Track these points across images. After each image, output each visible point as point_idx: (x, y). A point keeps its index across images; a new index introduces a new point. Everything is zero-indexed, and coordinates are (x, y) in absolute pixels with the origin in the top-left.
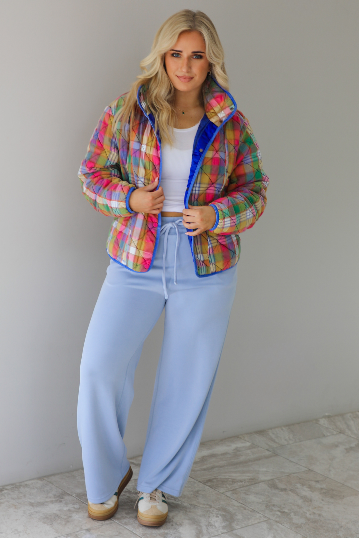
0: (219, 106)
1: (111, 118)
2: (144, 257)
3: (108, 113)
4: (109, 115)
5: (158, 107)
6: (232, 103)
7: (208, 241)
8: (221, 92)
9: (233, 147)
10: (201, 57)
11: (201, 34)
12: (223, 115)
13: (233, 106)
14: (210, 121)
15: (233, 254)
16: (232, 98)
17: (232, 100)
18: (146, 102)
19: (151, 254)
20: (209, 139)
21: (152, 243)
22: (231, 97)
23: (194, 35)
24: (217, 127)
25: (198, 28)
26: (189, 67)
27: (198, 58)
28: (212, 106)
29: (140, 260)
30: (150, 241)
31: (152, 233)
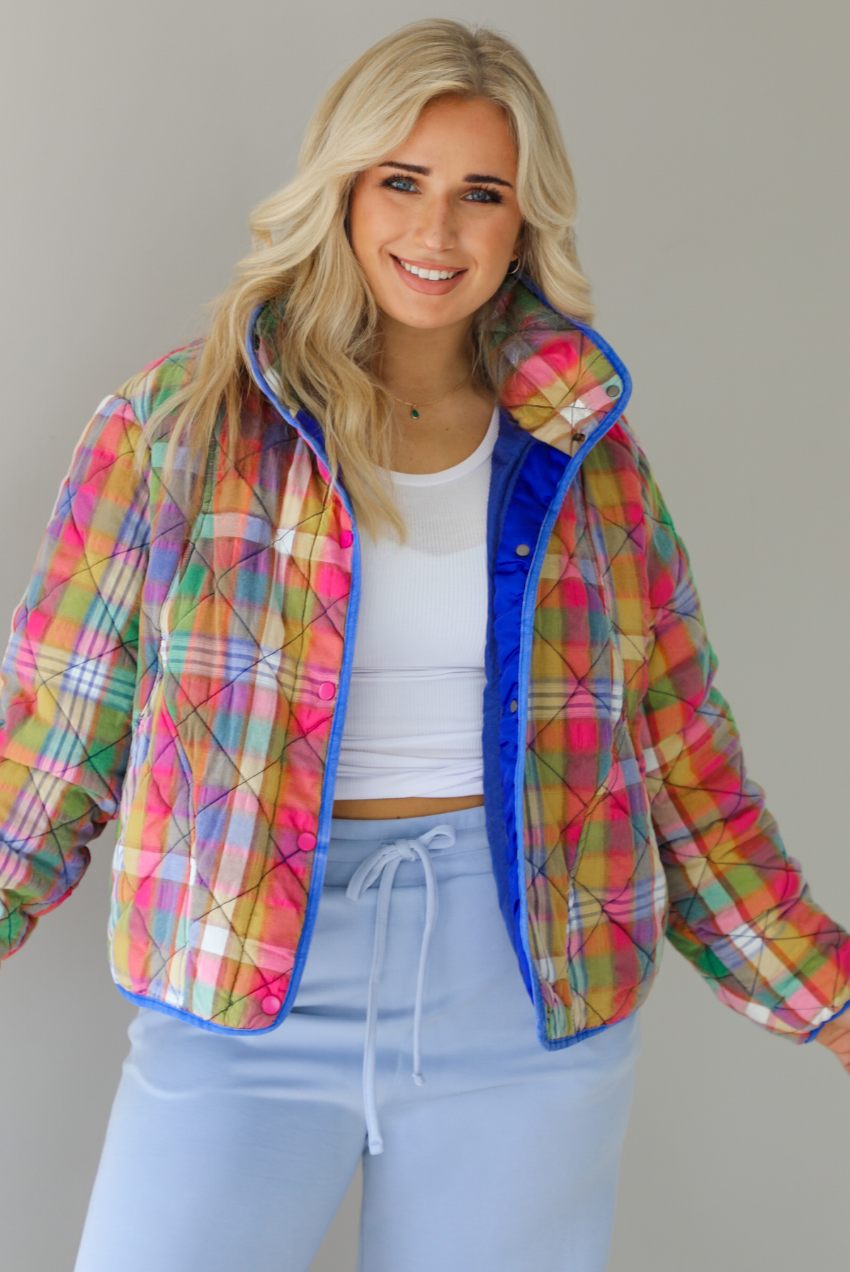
0: (560, 383)
1: (132, 434)
2: (261, 963)
3: (120, 414)
4: (124, 424)
5: (325, 384)
6: (610, 368)
7: (567, 903)
8: (560, 329)
9: (625, 535)
10: (495, 198)
11: (505, 113)
12: (579, 413)
13: (616, 381)
14: (533, 438)
15: (648, 965)
16: (607, 352)
17: (611, 357)
18: (279, 370)
19: (290, 954)
20: (543, 506)
21: (293, 911)
22: (605, 347)
23: (477, 111)
24: (567, 458)
25: (497, 90)
26: (452, 232)
27: (484, 201)
28: (534, 382)
29: (246, 980)
30: (286, 902)
31: (294, 872)
